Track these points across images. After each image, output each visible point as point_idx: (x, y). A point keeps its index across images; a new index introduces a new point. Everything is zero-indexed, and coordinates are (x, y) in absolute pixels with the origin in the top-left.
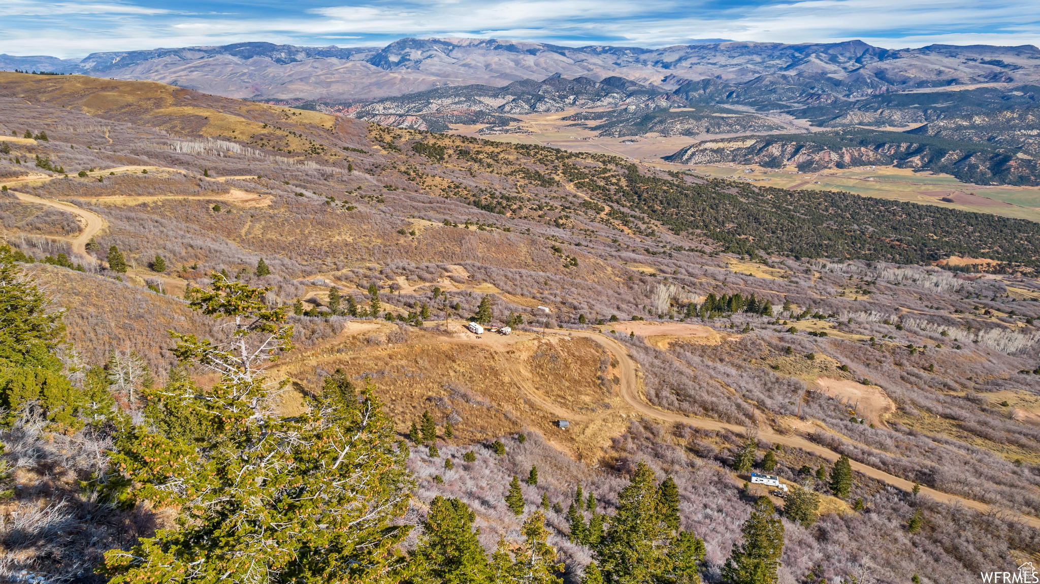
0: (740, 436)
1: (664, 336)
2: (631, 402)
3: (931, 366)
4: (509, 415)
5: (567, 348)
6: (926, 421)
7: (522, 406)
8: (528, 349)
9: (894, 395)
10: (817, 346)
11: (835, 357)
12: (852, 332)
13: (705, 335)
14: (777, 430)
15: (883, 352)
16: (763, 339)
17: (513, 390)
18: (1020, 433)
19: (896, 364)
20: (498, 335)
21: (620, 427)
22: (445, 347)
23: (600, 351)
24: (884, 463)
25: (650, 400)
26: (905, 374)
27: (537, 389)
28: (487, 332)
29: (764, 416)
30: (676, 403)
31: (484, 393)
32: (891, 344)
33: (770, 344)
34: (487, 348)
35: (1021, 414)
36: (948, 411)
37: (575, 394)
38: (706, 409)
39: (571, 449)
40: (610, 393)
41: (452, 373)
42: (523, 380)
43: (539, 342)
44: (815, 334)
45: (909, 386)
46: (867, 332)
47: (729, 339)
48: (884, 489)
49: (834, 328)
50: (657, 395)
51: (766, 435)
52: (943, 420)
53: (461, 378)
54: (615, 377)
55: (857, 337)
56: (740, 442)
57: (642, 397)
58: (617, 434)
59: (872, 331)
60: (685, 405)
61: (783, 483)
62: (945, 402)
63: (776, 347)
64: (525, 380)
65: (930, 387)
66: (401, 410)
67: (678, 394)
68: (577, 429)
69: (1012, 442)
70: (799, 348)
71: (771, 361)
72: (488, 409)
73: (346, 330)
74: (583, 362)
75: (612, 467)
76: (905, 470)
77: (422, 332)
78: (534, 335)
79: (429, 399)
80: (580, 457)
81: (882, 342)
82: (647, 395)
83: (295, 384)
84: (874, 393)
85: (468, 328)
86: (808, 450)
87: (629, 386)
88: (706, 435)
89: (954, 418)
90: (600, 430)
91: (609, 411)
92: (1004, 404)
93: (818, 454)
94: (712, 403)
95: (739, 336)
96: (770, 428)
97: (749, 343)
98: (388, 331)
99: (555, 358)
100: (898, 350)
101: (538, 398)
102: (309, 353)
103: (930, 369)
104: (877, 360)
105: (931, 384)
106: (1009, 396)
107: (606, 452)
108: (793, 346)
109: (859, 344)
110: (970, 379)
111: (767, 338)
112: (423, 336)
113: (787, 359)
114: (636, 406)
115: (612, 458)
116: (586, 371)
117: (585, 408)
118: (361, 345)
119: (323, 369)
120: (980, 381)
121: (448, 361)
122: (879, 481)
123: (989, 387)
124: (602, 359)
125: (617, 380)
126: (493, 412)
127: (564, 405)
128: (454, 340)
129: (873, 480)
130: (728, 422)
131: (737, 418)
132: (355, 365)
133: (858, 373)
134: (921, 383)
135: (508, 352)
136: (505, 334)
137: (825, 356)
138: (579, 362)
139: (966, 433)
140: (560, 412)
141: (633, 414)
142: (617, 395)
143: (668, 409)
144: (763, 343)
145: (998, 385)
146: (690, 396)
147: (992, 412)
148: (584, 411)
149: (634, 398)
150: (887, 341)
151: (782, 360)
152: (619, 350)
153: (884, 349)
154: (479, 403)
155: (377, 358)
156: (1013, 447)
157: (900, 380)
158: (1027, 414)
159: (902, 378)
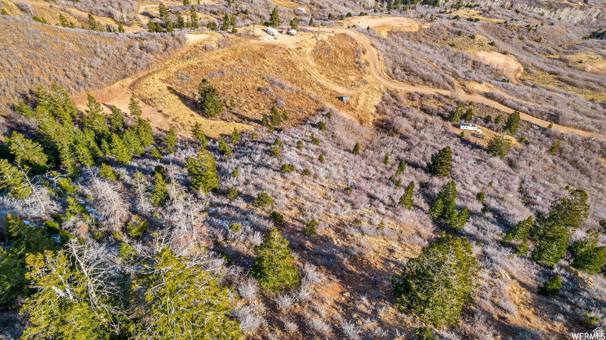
0: (447, 97)
1: (384, 26)
2: (379, 78)
3: (541, 38)
4: (312, 96)
5: (334, 42)
6: (541, 77)
7: (316, 87)
8: (310, 45)
9: (522, 61)
10: (475, 29)
11: (487, 37)
12: (491, 17)
13: (408, 24)
14: (467, 92)
15: (512, 31)
16: (444, 26)
17: (308, 76)
18: (591, 81)
19: (520, 39)
20: (288, 36)
21: (377, 97)
22: (256, 48)
23: (354, 43)
24: (530, 110)
25: (390, 76)
26: (525, 45)
27: (321, 74)
28: (280, 34)
29: (457, 82)
30: (406, 77)
31: (290, 80)
32: (517, 25)
33: (448, 29)
34: (283, 46)
35: (589, 67)
36: (552, 70)
37: (345, 75)
38: (423, 80)
39: (355, 116)
40: (365, 73)
41: (266, 68)
42: (312, 68)
43: (316, 39)
44: (471, 20)
45: (527, 53)
46: (500, 16)
47: (423, 27)
48: (532, 127)
49: (481, 14)
50: (394, 73)
51: (462, 96)
52: (550, 76)
53: (272, 69)
54: (366, 61)
55: (495, 20)
56: (447, 101)
57: (385, 74)
58: (377, 103)
59: (503, 15)
60: (412, 78)
61: (478, 128)
62: (549, 63)
63: (452, 31)
64: (313, 68)
65: (539, 53)
66: (244, 100)
67: (405, 70)
68: (353, 102)
69: (587, 87)
70: (466, 31)
71: (449, 41)
72: (297, 93)
73: (188, 41)
74: (346, 52)
75: (381, 127)
76: (541, 113)
77: (239, 38)
78: (312, 35)
79: (259, 89)
80: (361, 122)
81: (512, 24)
82: (387, 72)
83: (169, 88)
84: (510, 60)
85: (266, 31)
86: (487, 104)
87: (375, 67)
88: (428, 98)
89: (555, 74)
90: (367, 101)
91: (368, 86)
92: (580, 62)
93: (493, 107)
94: (428, 76)
95: (429, 24)
96: (462, 91)
97: (436, 29)
98: (216, 39)
99: (328, 51)
100: (521, 29)
101: (323, 80)
102: (168, 62)
103: (539, 41)
104: (509, 37)
105: (540, 51)
106: (582, 56)
107: (375, 116)
108: (462, 30)
109: (498, 26)
110: (561, 46)
111: (446, 25)
112: (240, 41)
113: (459, 39)
114: (382, 81)
115: (379, 120)
116: (349, 58)
117: (353, 85)
118: (202, 52)
119: (182, 74)
120: (565, 46)
121: (261, 59)
122: (528, 122)
123: (572, 51)
124: (357, 49)
125: (367, 63)
126: (301, 95)
127: (340, 84)
128: (261, 42)
129: (524, 121)
130: (438, 88)
131: (444, 85)
132: (202, 68)
133: (501, 47)
134: (534, 51)
135: (298, 49)
136: (292, 35)
137: (481, 36)
138: (343, 52)
139: (562, 84)
140: (340, 90)
141: (382, 87)
142: (369, 74)
143: (402, 81)
144: (444, 29)
145: (576, 49)
146: (413, 72)
147: (574, 68)
148: (353, 87)
149: (380, 75)
150: (514, 23)
151: (456, 40)
152: (364, 41)
153: (512, 29)
154: (291, 89)
155: (215, 61)
156: (588, 90)
157: (522, 49)
158: (592, 67)
159: (523, 48)
